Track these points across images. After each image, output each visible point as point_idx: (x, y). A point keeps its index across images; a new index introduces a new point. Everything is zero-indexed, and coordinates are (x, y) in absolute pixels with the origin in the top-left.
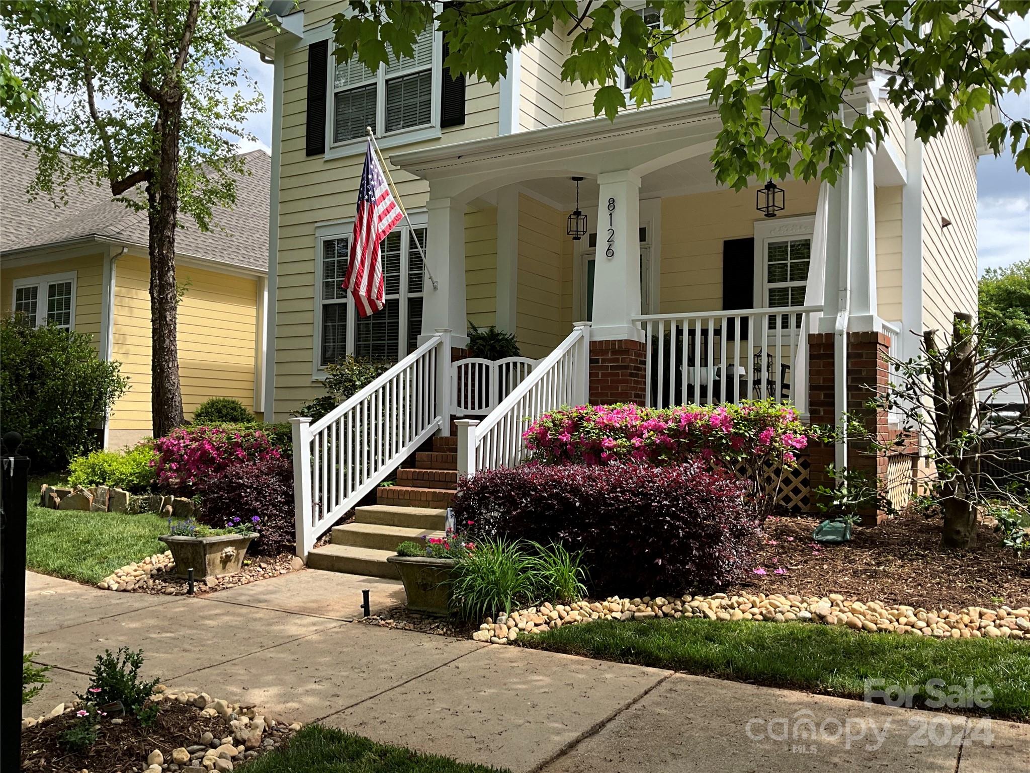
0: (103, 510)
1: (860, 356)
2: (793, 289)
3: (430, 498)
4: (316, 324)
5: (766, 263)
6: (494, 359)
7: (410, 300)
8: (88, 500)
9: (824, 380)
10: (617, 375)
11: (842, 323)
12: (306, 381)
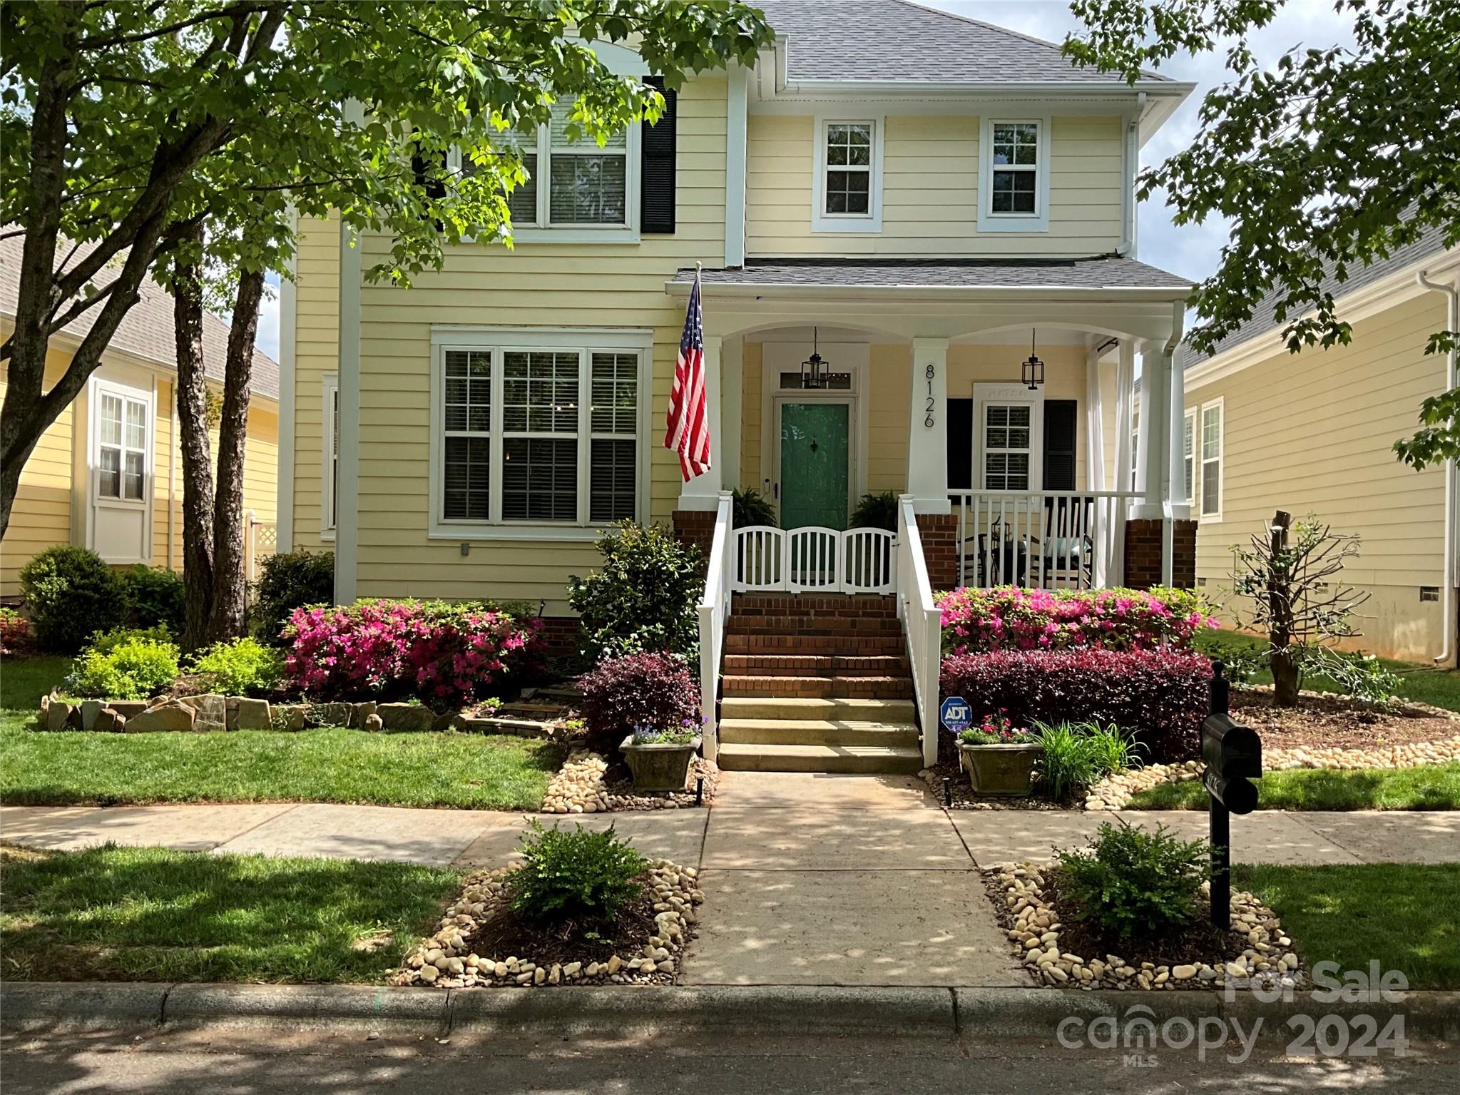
0: (220, 729)
1: (1182, 541)
2: (1011, 455)
3: (798, 687)
4: (434, 461)
5: (985, 427)
6: (785, 527)
7: (594, 442)
8: (189, 716)
9: (1150, 562)
10: (943, 550)
11: (1168, 511)
12: (419, 539)
